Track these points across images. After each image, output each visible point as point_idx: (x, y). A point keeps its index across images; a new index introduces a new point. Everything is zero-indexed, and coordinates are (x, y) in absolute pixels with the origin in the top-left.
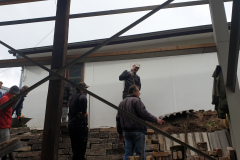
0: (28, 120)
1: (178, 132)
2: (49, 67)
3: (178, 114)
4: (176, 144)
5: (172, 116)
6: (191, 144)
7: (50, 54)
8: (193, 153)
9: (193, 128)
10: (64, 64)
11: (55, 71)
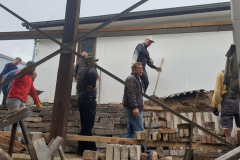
0: (40, 92)
1: (186, 111)
2: (61, 41)
3: (188, 93)
4: (184, 122)
5: (182, 95)
6: (199, 123)
7: (62, 28)
8: (200, 132)
9: (202, 108)
10: (75, 38)
11: (66, 44)
